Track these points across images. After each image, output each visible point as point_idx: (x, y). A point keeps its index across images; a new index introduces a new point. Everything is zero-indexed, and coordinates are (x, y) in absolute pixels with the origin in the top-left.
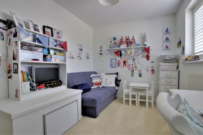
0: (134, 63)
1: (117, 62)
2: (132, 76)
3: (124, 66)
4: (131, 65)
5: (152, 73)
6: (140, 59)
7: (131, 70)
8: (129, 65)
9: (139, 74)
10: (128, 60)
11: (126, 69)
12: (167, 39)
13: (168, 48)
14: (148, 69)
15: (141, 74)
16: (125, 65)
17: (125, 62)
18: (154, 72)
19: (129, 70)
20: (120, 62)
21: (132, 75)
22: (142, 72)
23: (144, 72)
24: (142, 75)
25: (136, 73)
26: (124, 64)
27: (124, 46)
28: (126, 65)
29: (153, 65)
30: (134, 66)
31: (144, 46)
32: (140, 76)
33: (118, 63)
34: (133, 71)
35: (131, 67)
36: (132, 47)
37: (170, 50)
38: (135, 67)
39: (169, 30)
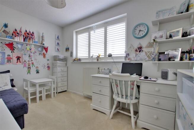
0: (30, 60)
1: (6, 56)
2: (29, 74)
3: (17, 62)
4: (27, 62)
5: (48, 69)
6: (37, 56)
7: (27, 67)
8: (25, 61)
9: (37, 70)
10: (24, 56)
11: (20, 65)
12: (58, 44)
13: (58, 50)
14: (45, 66)
15: (39, 70)
16: (19, 61)
17: (18, 58)
18: (49, 68)
19: (25, 67)
20: (11, 57)
21: (29, 72)
22: (39, 69)
23: (41, 69)
24: (39, 72)
25: (33, 70)
26: (17, 60)
27: (19, 39)
28: (21, 61)
29: (48, 62)
30: (31, 62)
31: (43, 45)
32: (38, 72)
33: (7, 58)
34: (29, 68)
35: (27, 64)
36: (31, 43)
37: (59, 52)
38: (31, 64)
39: (59, 38)
